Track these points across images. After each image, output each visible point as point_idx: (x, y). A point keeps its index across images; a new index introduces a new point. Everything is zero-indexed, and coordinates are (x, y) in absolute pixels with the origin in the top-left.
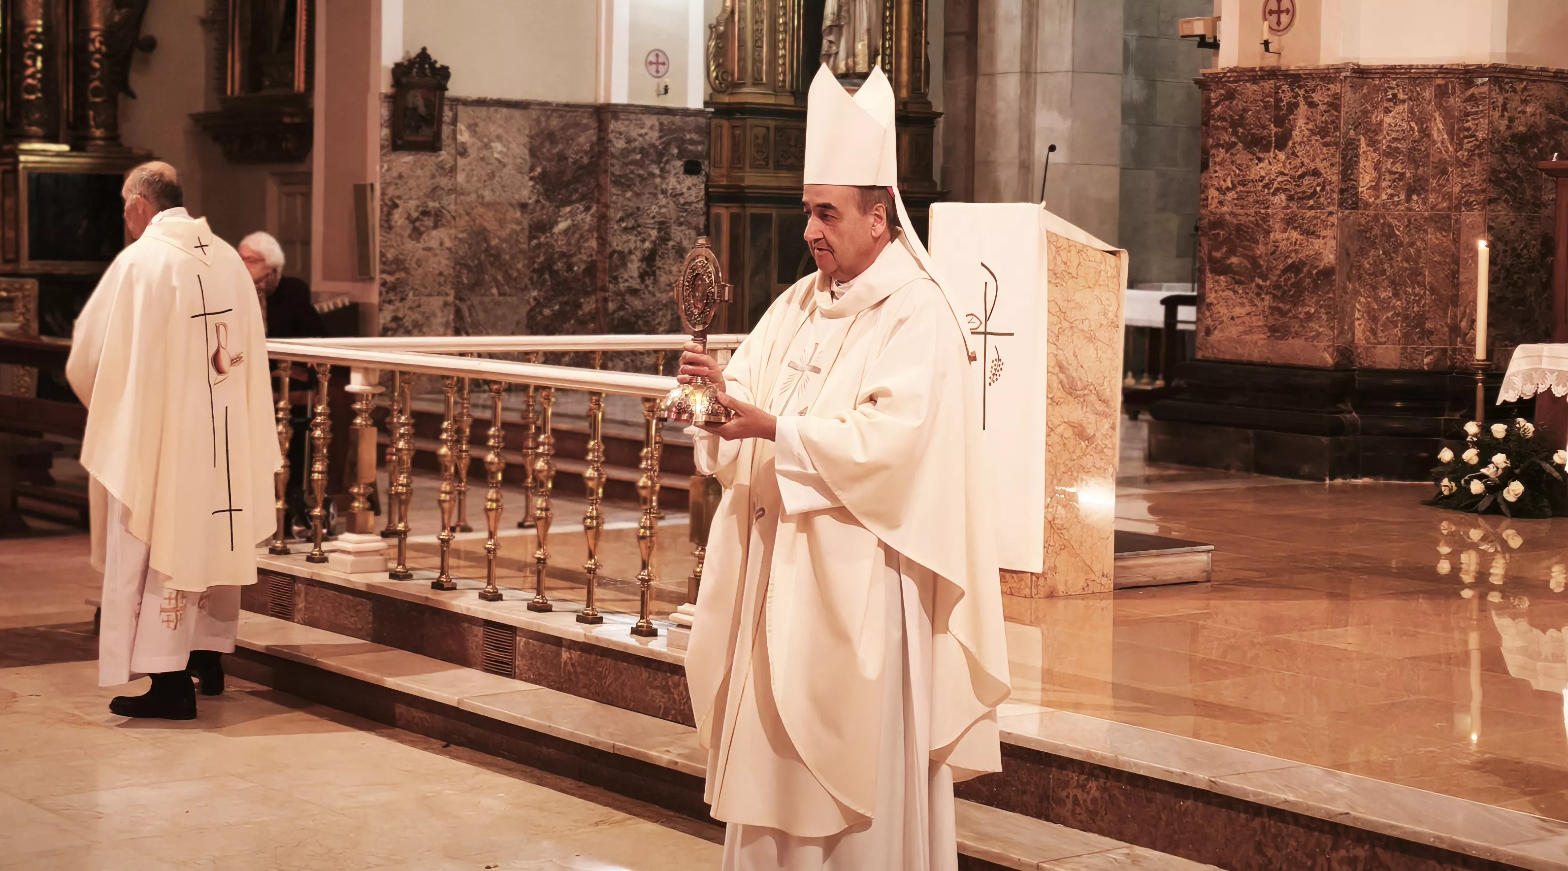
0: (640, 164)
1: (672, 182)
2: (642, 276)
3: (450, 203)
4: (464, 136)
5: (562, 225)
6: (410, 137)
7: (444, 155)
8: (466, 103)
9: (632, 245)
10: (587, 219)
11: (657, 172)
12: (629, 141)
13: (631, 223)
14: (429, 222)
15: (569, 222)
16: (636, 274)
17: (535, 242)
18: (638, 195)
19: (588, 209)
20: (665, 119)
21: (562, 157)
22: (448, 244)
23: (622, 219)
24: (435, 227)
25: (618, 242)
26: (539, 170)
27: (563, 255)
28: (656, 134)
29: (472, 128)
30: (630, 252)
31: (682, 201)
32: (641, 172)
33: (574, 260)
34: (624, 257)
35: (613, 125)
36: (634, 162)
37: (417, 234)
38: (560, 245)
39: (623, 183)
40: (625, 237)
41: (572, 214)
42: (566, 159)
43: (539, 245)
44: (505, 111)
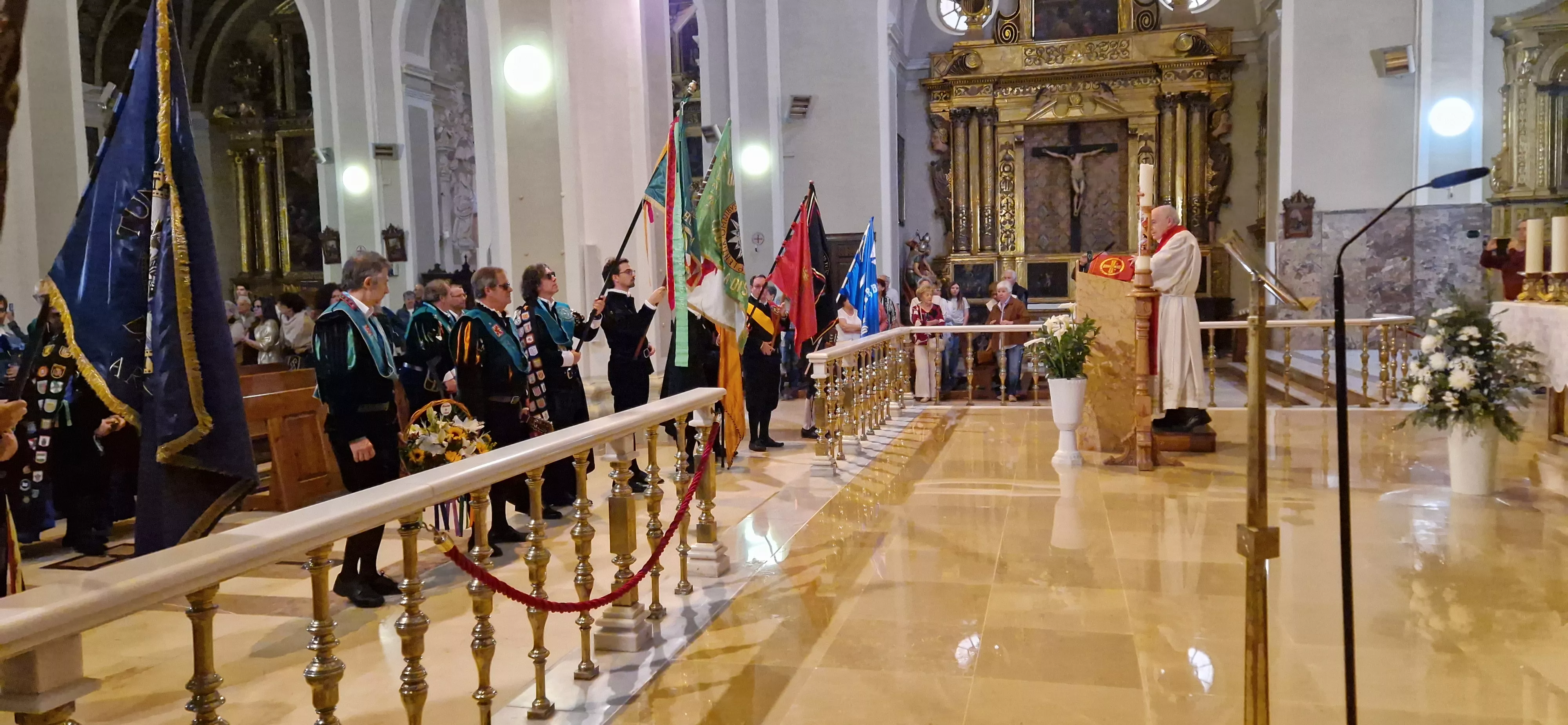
0: (1436, 235)
1: (1458, 243)
2: (1438, 292)
3: (1318, 261)
4: (1326, 229)
5: (1387, 268)
6: (1292, 231)
7: (1314, 238)
8: (1327, 213)
9: (1431, 277)
10: (1405, 264)
11: (1447, 238)
12: (1427, 223)
13: (1431, 265)
14: (1306, 270)
15: (1391, 267)
16: (1433, 291)
17: (1369, 277)
18: (1434, 251)
19: (1404, 259)
20: (1455, 211)
21: (1387, 235)
22: (1317, 280)
23: (1423, 263)
24: (1310, 272)
25: (1420, 275)
26: (1372, 242)
27: (1389, 282)
28: (1447, 219)
29: (1331, 226)
30: (1429, 280)
31: (1465, 252)
32: (1436, 239)
33: (1396, 285)
34: (1425, 283)
35: (1417, 217)
36: (1432, 234)
37: (1299, 276)
38: (1387, 279)
39: (1425, 245)
40: (1425, 272)
41: (1395, 262)
42: (1390, 235)
43: (1373, 278)
44: (1350, 215)
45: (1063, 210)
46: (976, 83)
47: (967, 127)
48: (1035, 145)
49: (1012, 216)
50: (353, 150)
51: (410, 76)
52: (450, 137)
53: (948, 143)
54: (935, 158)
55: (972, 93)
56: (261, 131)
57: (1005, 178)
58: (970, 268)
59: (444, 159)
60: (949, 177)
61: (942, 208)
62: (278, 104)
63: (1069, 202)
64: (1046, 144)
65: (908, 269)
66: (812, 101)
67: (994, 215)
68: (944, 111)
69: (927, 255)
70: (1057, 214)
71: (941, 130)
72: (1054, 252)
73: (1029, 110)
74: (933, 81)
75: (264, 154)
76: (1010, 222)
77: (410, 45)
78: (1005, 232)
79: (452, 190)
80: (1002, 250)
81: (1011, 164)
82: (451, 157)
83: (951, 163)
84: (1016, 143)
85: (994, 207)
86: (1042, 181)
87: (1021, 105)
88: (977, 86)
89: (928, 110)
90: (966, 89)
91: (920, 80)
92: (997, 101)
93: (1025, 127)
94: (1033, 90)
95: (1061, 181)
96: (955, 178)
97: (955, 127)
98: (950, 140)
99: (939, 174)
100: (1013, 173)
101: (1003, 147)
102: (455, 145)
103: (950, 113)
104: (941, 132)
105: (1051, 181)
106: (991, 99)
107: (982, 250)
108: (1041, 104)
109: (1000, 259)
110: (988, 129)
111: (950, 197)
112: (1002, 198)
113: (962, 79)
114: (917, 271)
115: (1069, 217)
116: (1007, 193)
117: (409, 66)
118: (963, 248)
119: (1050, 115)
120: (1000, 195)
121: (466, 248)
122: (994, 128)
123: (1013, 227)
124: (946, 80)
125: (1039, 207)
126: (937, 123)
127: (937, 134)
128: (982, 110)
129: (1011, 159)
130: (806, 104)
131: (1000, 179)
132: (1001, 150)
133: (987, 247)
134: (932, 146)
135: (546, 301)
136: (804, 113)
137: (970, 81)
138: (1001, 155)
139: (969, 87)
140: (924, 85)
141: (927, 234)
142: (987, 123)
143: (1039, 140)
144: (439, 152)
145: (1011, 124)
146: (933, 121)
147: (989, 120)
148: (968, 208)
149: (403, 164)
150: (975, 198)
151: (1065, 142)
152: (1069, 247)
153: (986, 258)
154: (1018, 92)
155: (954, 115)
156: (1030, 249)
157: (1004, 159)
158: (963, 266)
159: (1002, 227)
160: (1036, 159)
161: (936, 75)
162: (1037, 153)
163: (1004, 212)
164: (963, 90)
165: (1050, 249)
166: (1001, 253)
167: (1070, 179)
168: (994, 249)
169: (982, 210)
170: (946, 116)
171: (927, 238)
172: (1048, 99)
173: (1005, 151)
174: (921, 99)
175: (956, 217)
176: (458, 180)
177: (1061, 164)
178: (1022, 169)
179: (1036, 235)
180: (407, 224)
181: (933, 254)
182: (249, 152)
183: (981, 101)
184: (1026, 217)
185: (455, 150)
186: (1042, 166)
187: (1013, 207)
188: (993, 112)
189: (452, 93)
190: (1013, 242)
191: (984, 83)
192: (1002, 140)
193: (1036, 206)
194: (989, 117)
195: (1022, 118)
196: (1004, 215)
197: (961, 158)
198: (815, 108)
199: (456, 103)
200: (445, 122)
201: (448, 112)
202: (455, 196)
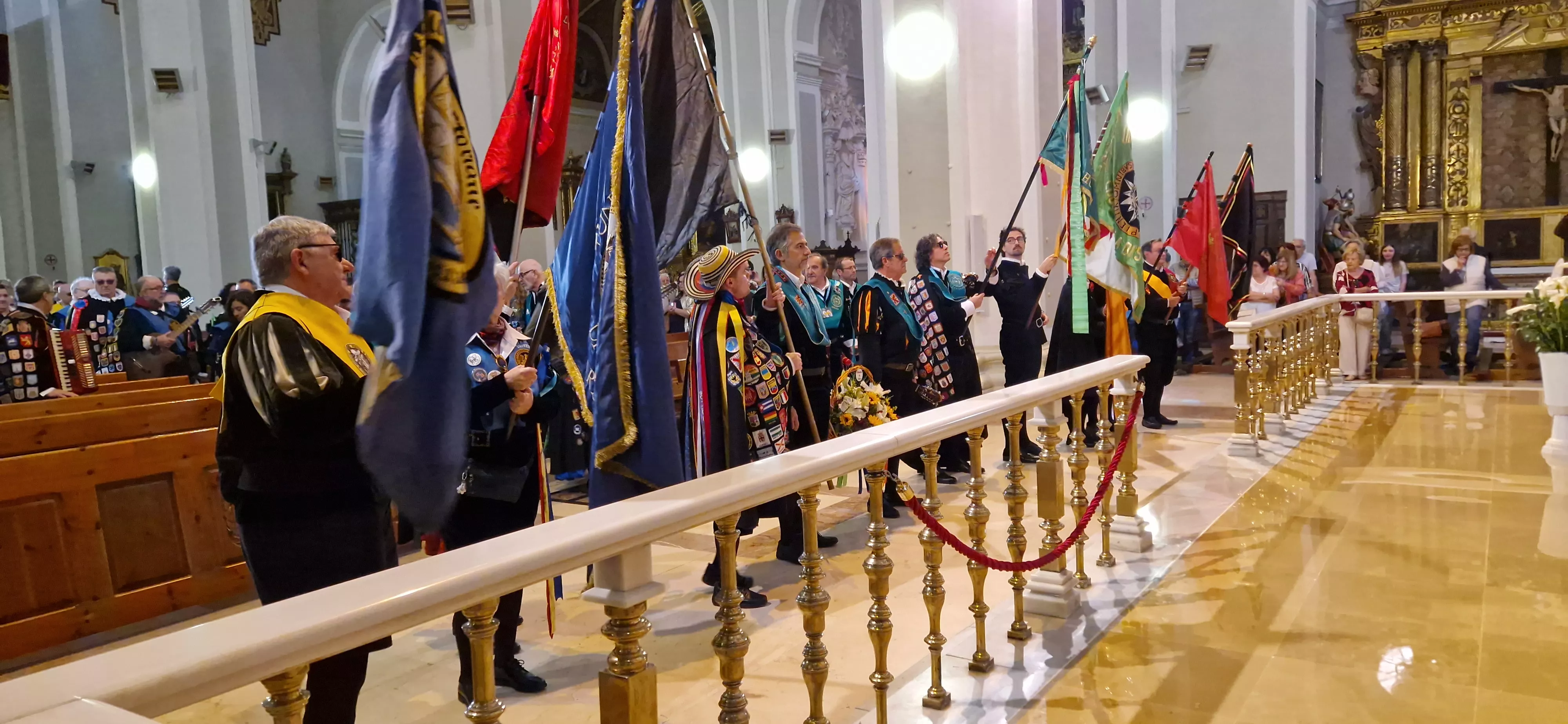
45: (1536, 156)
46: (1419, 13)
47: (1405, 65)
48: (1498, 79)
49: (1464, 165)
50: (751, 137)
51: (800, 64)
52: (834, 119)
53: (1379, 85)
54: (1362, 103)
55: (1414, 24)
57: (1455, 120)
58: (1406, 229)
59: (829, 140)
60: (1380, 124)
61: (1369, 160)
63: (1544, 145)
64: (1513, 77)
65: (1326, 231)
66: (1212, 52)
67: (1440, 165)
68: (1375, 48)
69: (1350, 214)
70: (1529, 161)
71: (1371, 71)
72: (1521, 206)
73: (1489, 39)
74: (1363, 15)
76: (1462, 173)
77: (802, 35)
78: (1455, 184)
79: (836, 170)
80: (1450, 205)
81: (1463, 103)
82: (835, 139)
83: (1383, 107)
84: (1471, 78)
85: (1439, 156)
86: (1507, 123)
87: (1480, 32)
88: (1420, 16)
89: (1355, 49)
90: (1405, 21)
91: (1345, 16)
92: (1446, 31)
93: (1484, 59)
94: (1496, 14)
95: (1534, 120)
96: (1388, 125)
97: (1389, 67)
98: (1383, 82)
99: (1366, 122)
100: (1467, 114)
101: (1453, 84)
102: (839, 127)
103: (1383, 49)
104: (1370, 73)
105: (1519, 119)
106: (1439, 29)
107: (1422, 206)
108: (1507, 30)
109: (1446, 216)
110: (1433, 65)
111: (1381, 147)
112: (1451, 145)
113: (1399, 10)
114: (1338, 233)
115: (1544, 162)
116: (1458, 138)
117: (801, 55)
118: (1398, 204)
119: (1519, 42)
120: (1448, 141)
121: (847, 224)
122: (1442, 63)
123: (1465, 178)
124: (1379, 13)
125: (1502, 153)
126: (1366, 63)
127: (1365, 75)
128: (1426, 43)
129: (1464, 98)
130: (1205, 54)
131: (1448, 122)
132: (1451, 88)
133: (1429, 203)
134: (1358, 90)
135: (938, 270)
136: (1203, 64)
137: (1411, 11)
138: (1450, 94)
139: (1409, 17)
140: (1349, 21)
141: (1350, 191)
142: (1431, 57)
143: (1502, 73)
144: (825, 135)
145: (1466, 57)
146: (1359, 61)
147: (1435, 54)
148: (1404, 159)
149: (794, 147)
150: (1414, 147)
151: (1541, 73)
152: (1543, 200)
153: (1429, 215)
154: (1476, 18)
155: (1388, 52)
156: (1489, 203)
157: (1455, 98)
158: (1396, 226)
159: (1450, 179)
160: (1499, 96)
161: (1366, 7)
162: (1501, 89)
163: (1453, 160)
164: (1400, 22)
165: (1515, 202)
166: (1448, 209)
167: (1547, 118)
168: (1439, 205)
169: (1424, 159)
170: (1378, 54)
171: (1350, 195)
172: (1517, 24)
173: (1456, 89)
174: (1345, 38)
175: (1389, 171)
176: (841, 160)
177: (1534, 100)
178: (1479, 108)
179: (1497, 187)
180: (797, 205)
181: (1356, 213)
183: (1426, 33)
184: (1484, 165)
185: (839, 131)
186: (1506, 105)
187: (1466, 155)
188: (1442, 44)
189: (837, 76)
190: (1464, 196)
191: (1430, 11)
192: (1452, 76)
193: (1499, 151)
194: (1436, 51)
195: (1481, 49)
196: (1453, 165)
197: (1397, 101)
198: (1215, 59)
199: (840, 86)
200: (831, 105)
201: (833, 96)
202: (839, 176)
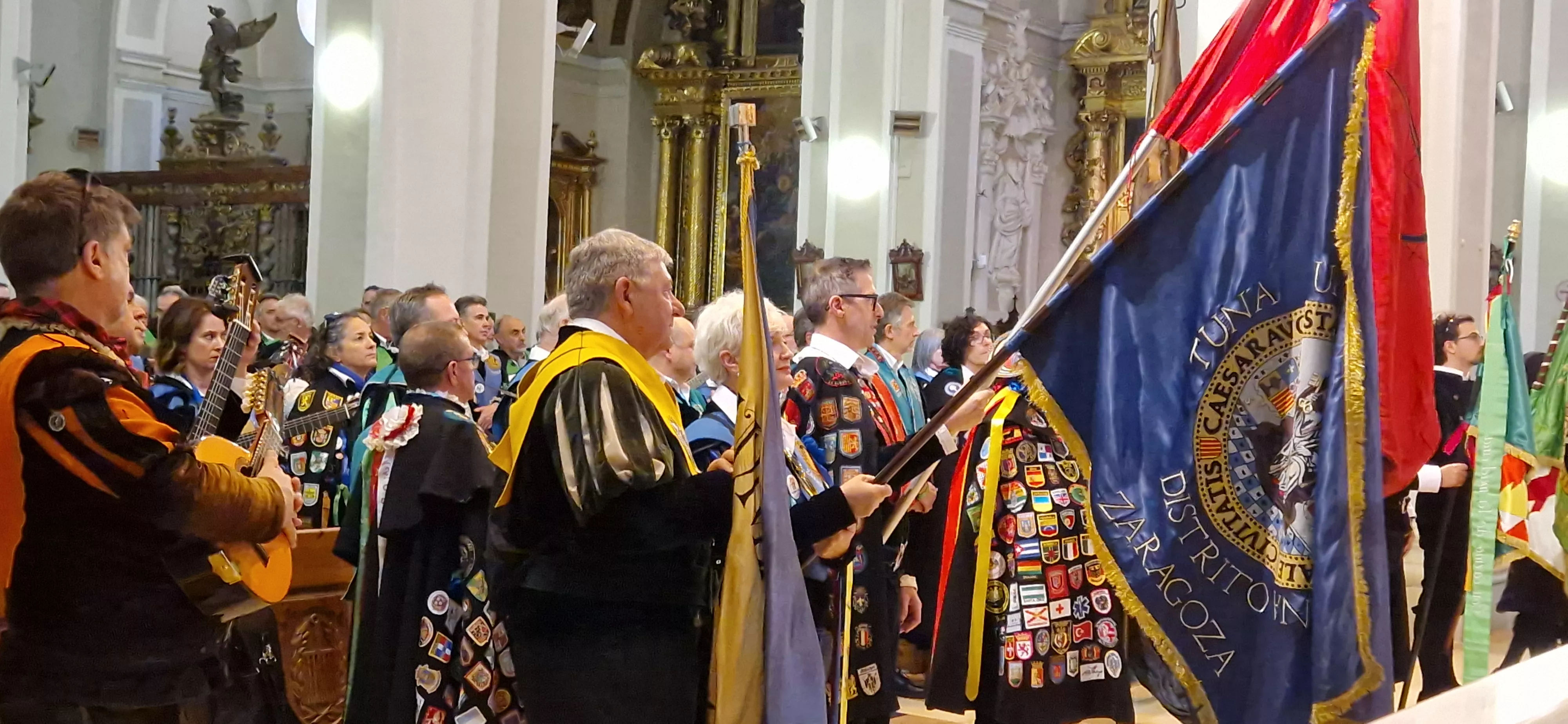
52: (1000, 99)
56: (702, 89)
59: (989, 136)
62: (731, 46)
75: (704, 125)
79: (994, 188)
82: (998, 134)
102: (1008, 114)
121: (1007, 283)
144: (983, 126)
176: (1006, 172)
182: (682, 121)
185: (1006, 120)
189: (1010, 27)
199: (1016, 45)
200: (997, 77)
201: (1001, 60)
202: (1000, 198)
